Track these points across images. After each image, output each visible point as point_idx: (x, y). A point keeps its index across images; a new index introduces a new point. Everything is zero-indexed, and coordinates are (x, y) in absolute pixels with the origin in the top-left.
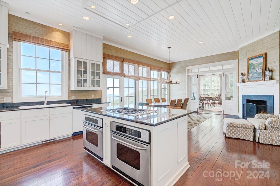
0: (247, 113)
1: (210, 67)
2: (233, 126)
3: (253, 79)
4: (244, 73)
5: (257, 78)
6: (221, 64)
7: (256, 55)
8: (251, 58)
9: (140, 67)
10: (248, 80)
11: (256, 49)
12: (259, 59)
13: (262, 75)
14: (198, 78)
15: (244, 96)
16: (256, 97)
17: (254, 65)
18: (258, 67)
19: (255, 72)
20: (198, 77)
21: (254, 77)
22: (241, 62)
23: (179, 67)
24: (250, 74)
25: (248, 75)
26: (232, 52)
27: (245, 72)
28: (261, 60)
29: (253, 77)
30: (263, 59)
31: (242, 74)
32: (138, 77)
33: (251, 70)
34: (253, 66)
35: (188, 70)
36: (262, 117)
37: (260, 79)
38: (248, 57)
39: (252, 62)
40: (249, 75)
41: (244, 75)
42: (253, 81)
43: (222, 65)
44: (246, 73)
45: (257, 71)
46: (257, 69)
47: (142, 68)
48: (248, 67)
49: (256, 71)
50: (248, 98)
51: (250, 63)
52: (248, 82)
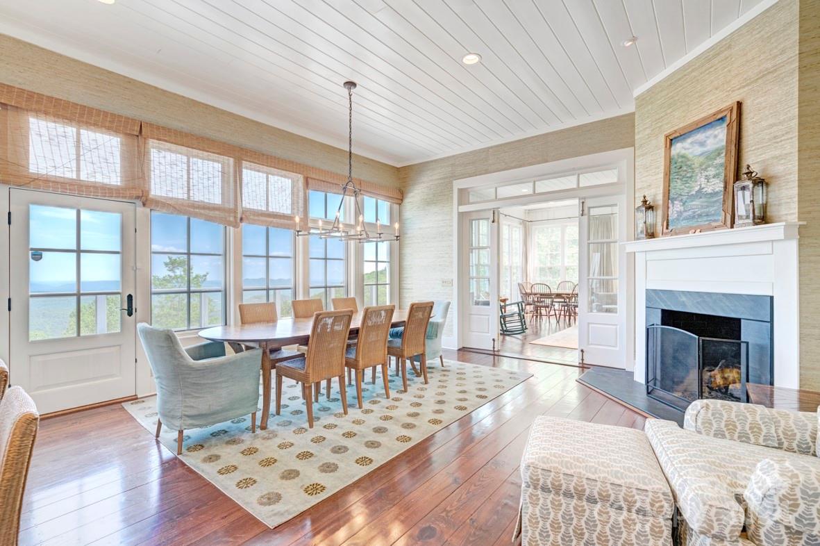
0: (662, 370)
1: (534, 182)
2: (557, 489)
3: (684, 223)
4: (654, 201)
5: (700, 216)
6: (574, 169)
7: (696, 119)
8: (678, 135)
9: (247, 168)
10: (667, 228)
11: (697, 95)
12: (709, 132)
13: (724, 201)
14: (496, 224)
15: (651, 295)
16: (699, 300)
17: (689, 163)
18: (705, 170)
19: (694, 193)
20: (496, 219)
21: (690, 213)
22: (643, 155)
23: (432, 180)
24: (676, 202)
25: (668, 208)
26: (611, 119)
27: (656, 193)
28: (719, 137)
29: (685, 214)
30: (725, 131)
31: (645, 202)
32: (235, 211)
33: (677, 185)
34: (685, 168)
35: (461, 191)
36: (723, 425)
37: (715, 221)
38: (669, 131)
39: (683, 152)
40: (670, 205)
41: (650, 208)
42: (685, 231)
43: (578, 171)
44: (660, 198)
45: (701, 189)
46: (703, 179)
47: (267, 178)
48: (666, 174)
49: (697, 189)
50: (669, 303)
51: (676, 157)
52: (666, 234)
